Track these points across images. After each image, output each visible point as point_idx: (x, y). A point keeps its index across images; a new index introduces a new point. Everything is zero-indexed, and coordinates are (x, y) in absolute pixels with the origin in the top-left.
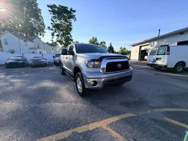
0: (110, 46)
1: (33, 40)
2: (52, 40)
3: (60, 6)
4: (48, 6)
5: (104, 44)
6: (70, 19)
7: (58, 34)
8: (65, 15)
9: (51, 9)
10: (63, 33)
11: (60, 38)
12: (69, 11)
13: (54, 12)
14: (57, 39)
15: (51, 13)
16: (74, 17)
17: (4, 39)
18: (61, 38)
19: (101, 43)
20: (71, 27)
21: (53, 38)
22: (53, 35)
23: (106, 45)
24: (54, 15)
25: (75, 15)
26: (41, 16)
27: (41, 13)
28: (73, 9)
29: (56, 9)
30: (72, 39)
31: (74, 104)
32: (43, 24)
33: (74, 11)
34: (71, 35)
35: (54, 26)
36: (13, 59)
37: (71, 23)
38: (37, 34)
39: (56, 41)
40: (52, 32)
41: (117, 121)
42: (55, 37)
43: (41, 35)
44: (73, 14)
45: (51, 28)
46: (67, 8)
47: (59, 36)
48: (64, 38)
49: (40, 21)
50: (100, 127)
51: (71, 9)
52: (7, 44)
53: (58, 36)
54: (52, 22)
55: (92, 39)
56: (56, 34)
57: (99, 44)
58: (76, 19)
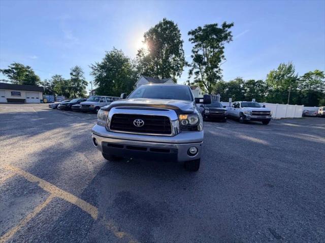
2: (189, 81)
3: (206, 26)
5: (319, 79)
6: (223, 42)
7: (199, 70)
10: (207, 68)
11: (200, 76)
12: (220, 29)
13: (196, 39)
14: (195, 78)
15: (192, 41)
17: (139, 84)
18: (203, 76)
21: (189, 78)
22: (191, 73)
23: (323, 80)
24: (196, 44)
25: (230, 32)
26: (182, 50)
27: (182, 46)
28: (227, 24)
30: (220, 75)
32: (183, 60)
34: (220, 70)
35: (195, 60)
37: (223, 48)
38: (174, 74)
39: (193, 82)
40: (191, 68)
42: (194, 76)
43: (178, 74)
44: (227, 32)
46: (216, 25)
47: (200, 73)
48: (207, 75)
49: (180, 56)
50: (51, 194)
51: (225, 26)
53: (197, 73)
54: (192, 54)
55: (276, 70)
56: (195, 70)
57: (298, 79)
58: (231, 39)
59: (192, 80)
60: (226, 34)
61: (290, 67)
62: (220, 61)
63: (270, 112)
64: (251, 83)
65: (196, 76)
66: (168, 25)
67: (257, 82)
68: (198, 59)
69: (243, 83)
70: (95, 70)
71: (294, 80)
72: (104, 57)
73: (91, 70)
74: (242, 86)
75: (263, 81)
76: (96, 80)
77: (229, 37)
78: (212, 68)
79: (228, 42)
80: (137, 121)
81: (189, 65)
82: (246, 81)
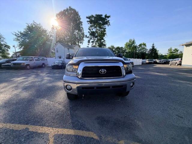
0: (151, 48)
1: (74, 48)
2: (88, 47)
3: (96, 15)
4: (87, 18)
5: (144, 47)
6: (105, 25)
7: (93, 40)
8: (100, 22)
9: (89, 20)
10: (98, 39)
11: (94, 44)
12: (103, 18)
13: (91, 22)
14: (92, 45)
15: (89, 23)
16: (109, 22)
17: (57, 48)
18: (96, 44)
19: (140, 45)
20: (105, 33)
21: (88, 45)
22: (89, 42)
23: (146, 47)
24: (91, 25)
25: (109, 20)
26: (82, 28)
27: (82, 25)
28: (107, 16)
29: (93, 19)
30: (105, 44)
31: (57, 105)
32: (83, 34)
33: (108, 17)
34: (104, 41)
35: (91, 34)
36: (57, 62)
37: (105, 29)
38: (78, 42)
40: (89, 39)
41: (68, 135)
42: (91, 44)
43: (81, 43)
44: (107, 20)
45: (87, 36)
46: (102, 15)
48: (98, 43)
49: (81, 31)
50: (48, 133)
51: (106, 16)
52: (58, 52)
53: (93, 42)
54: (89, 31)
55: (128, 42)
56: (91, 40)
57: (137, 47)
58: (109, 24)
59: (90, 46)
60: (107, 21)
61: (134, 41)
62: (104, 36)
63: (133, 62)
64: (118, 48)
65: (92, 44)
66: (72, 11)
67: (121, 48)
68: (93, 34)
69: (114, 48)
70: (19, 37)
71: (135, 47)
72: (26, 27)
73: (15, 37)
74: (114, 50)
75: (123, 47)
76: (20, 45)
77: (108, 23)
78: (101, 40)
79: (108, 26)
80: (101, 70)
81: (88, 37)
82: (116, 48)
